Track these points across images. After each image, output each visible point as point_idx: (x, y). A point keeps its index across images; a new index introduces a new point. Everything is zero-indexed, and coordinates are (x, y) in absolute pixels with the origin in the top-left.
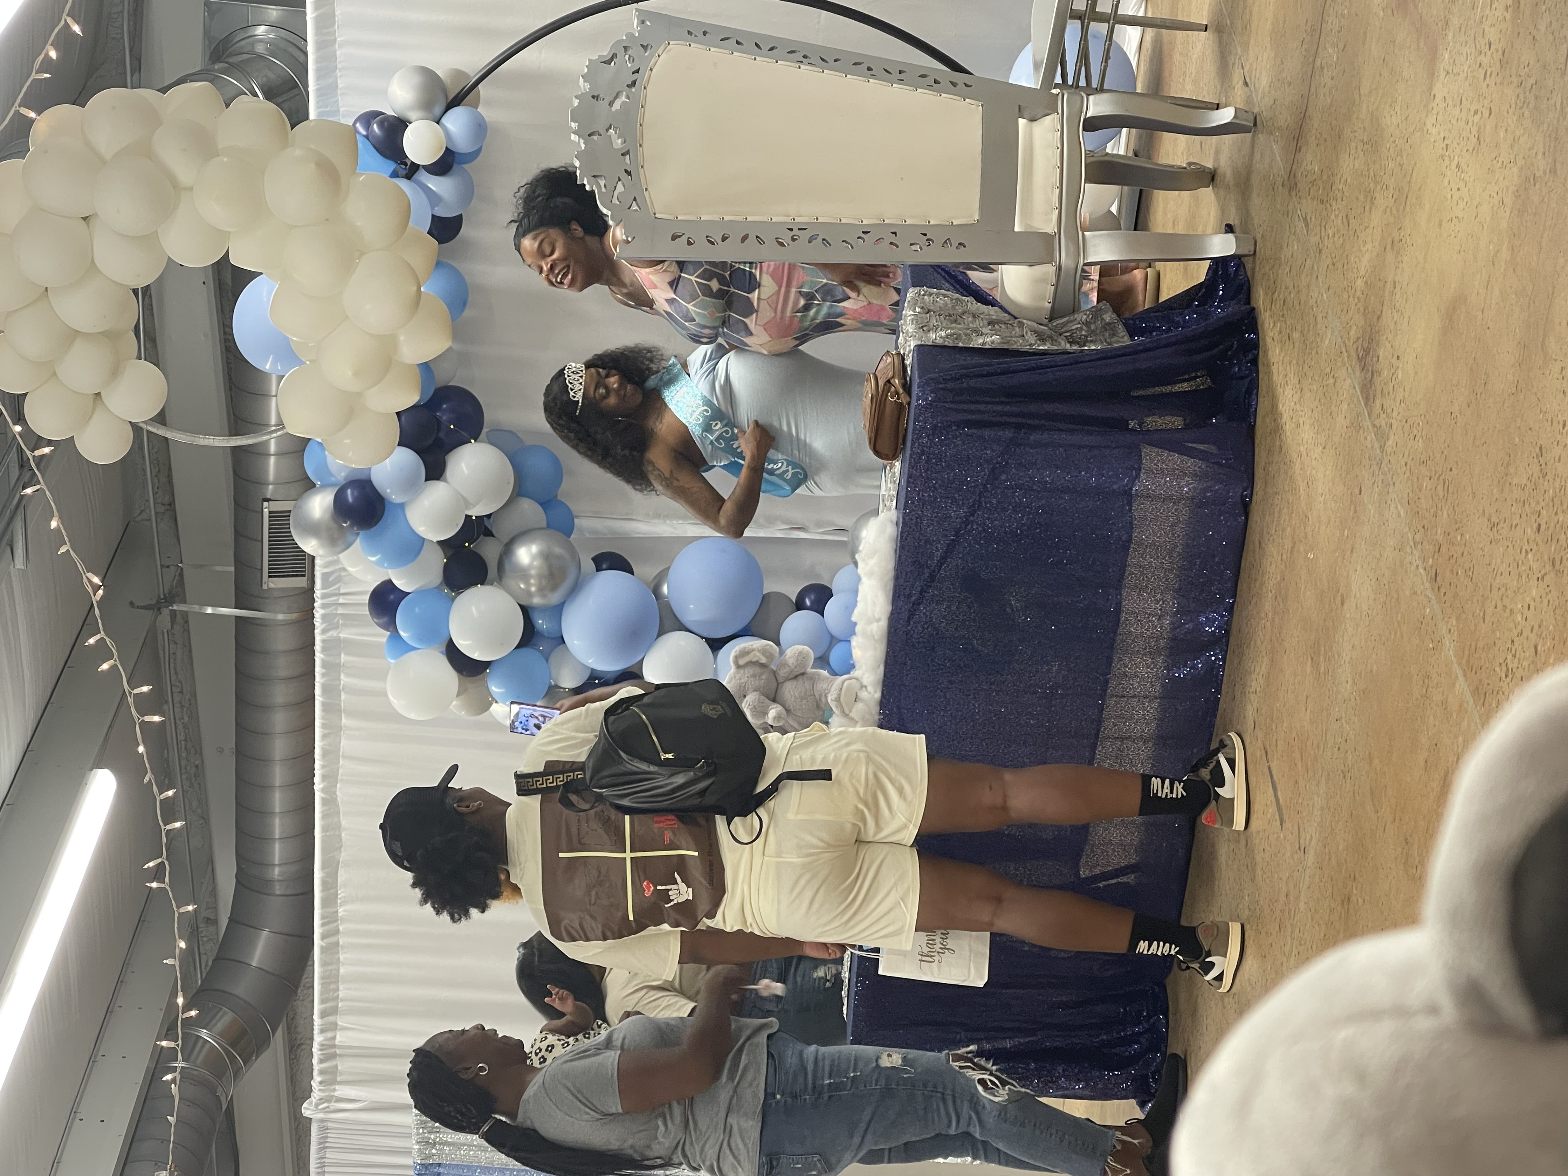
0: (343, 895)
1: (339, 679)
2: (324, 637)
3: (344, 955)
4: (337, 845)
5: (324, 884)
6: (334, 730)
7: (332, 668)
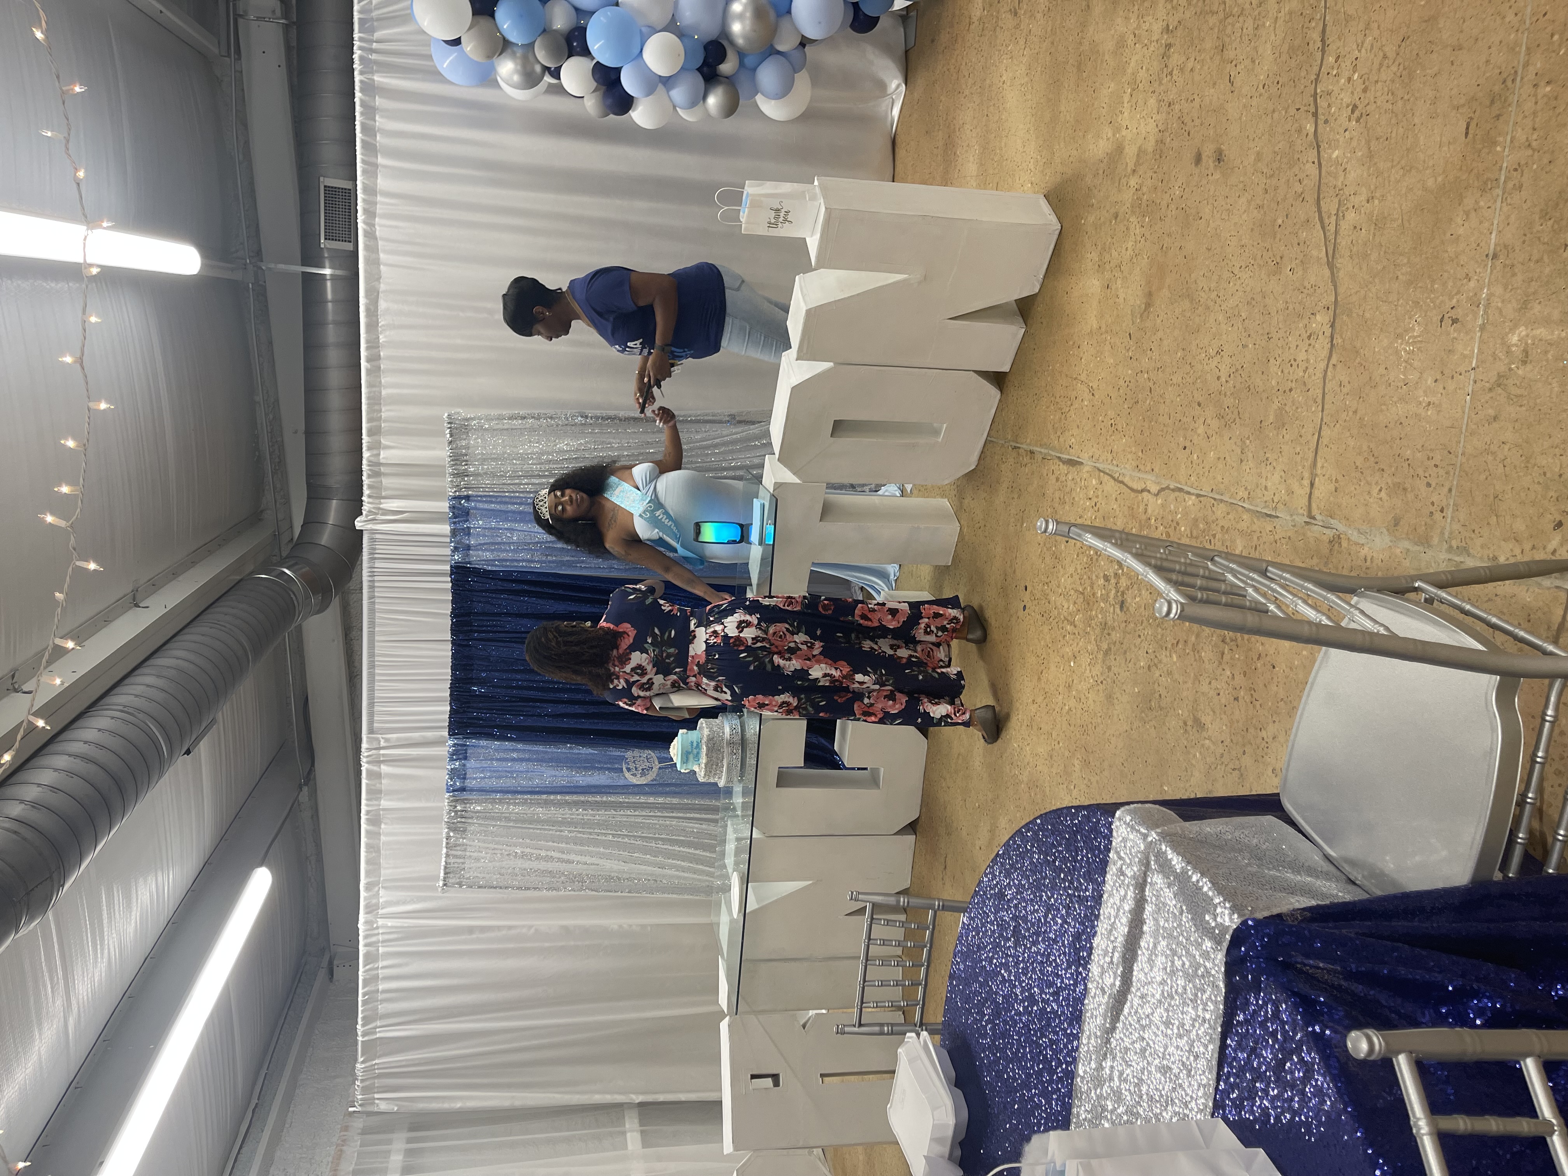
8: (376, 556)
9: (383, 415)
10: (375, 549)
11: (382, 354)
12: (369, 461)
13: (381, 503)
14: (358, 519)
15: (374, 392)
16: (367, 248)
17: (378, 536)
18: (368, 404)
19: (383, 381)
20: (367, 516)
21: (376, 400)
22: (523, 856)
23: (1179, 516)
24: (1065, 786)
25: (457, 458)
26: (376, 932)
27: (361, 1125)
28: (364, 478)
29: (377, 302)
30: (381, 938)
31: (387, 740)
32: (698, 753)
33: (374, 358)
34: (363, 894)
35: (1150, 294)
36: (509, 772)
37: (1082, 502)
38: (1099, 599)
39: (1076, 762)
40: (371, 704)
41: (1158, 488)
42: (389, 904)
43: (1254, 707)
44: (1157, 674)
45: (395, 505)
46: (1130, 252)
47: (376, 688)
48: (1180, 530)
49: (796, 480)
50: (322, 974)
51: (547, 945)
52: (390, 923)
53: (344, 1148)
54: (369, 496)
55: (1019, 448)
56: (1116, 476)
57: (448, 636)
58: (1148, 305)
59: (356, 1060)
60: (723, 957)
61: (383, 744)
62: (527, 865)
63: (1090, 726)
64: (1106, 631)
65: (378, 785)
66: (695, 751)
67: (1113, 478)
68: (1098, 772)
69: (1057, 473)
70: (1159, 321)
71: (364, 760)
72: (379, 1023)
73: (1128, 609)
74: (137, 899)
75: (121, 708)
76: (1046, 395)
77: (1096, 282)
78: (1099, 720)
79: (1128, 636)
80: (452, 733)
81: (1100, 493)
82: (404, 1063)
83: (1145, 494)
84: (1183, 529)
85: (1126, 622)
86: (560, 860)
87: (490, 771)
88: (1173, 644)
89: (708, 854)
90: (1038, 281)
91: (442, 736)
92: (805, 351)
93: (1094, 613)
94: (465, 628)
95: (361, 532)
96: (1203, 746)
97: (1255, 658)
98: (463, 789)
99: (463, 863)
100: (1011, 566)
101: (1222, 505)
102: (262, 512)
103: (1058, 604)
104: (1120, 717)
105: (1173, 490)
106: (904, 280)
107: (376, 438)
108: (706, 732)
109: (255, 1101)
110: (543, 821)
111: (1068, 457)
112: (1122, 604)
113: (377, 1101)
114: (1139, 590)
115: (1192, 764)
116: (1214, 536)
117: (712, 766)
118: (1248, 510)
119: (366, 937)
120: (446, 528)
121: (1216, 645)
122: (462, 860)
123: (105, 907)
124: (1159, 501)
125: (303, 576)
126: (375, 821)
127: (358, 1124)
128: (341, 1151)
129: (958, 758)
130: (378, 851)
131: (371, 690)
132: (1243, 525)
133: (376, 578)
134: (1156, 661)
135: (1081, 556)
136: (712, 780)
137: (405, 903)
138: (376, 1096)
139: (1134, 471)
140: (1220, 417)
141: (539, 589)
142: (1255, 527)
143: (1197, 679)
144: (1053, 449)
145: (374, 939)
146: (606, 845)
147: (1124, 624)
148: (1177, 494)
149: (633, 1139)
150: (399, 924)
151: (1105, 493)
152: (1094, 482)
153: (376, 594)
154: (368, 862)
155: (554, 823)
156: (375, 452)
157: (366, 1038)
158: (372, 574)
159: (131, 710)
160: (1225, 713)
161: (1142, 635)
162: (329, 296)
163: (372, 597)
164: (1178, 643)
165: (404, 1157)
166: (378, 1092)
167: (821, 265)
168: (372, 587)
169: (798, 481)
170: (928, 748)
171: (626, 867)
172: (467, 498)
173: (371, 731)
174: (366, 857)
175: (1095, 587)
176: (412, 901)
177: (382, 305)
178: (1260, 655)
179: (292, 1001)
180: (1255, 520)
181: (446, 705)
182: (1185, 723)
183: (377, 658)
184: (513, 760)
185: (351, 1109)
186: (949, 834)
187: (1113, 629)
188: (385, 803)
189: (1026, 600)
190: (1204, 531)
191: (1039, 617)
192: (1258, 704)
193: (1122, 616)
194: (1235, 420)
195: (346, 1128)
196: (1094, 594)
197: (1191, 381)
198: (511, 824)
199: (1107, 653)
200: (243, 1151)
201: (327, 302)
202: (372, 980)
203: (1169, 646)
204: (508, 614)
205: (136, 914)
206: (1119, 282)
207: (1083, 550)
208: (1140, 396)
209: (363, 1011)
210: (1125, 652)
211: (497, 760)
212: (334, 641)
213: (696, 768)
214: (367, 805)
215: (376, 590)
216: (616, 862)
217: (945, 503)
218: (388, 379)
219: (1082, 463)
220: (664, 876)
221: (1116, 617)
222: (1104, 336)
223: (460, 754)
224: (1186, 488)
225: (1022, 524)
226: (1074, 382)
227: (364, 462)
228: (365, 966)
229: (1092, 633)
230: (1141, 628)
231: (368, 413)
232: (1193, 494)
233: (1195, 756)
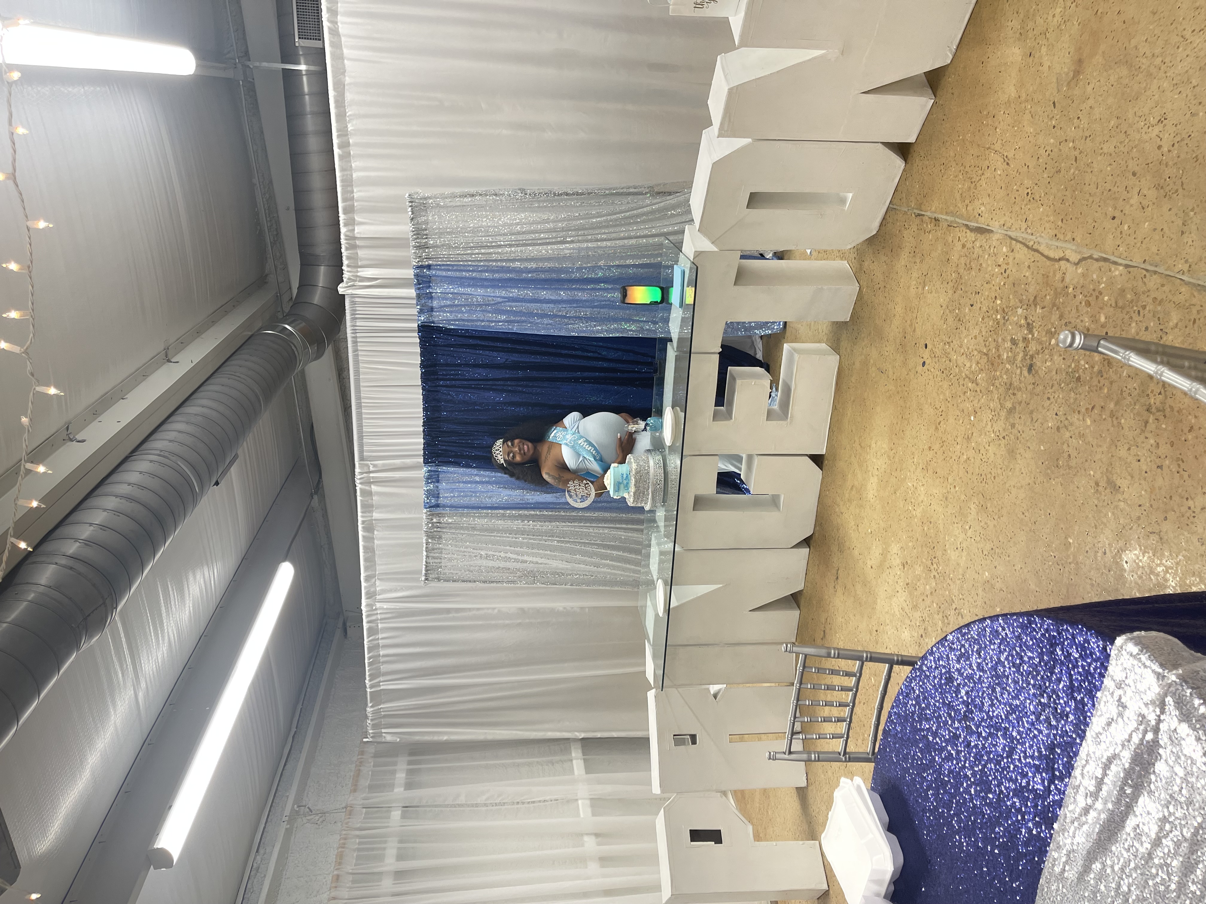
8: (357, 316)
9: (356, 195)
10: (356, 310)
11: (351, 141)
12: (346, 236)
13: (358, 272)
14: (340, 285)
15: (347, 175)
16: (332, 44)
17: (357, 300)
18: (342, 186)
19: (353, 165)
20: (347, 283)
21: (348, 183)
22: (487, 557)
23: (1103, 285)
24: (960, 525)
25: (419, 233)
26: (375, 612)
27: (373, 751)
28: (343, 250)
29: (344, 94)
30: (379, 617)
31: (375, 466)
32: (628, 483)
33: (345, 145)
34: (363, 584)
35: (1080, 61)
36: (473, 492)
37: (990, 268)
38: (1005, 361)
39: (973, 506)
40: (361, 438)
41: (1079, 257)
42: (384, 591)
43: (1181, 477)
44: (1068, 434)
45: (370, 273)
46: (1058, 18)
47: (364, 424)
48: (1103, 299)
49: (714, 249)
50: (339, 633)
51: (507, 622)
52: (385, 606)
53: (362, 768)
54: (348, 266)
55: (923, 215)
56: (1031, 244)
57: (419, 382)
58: (1077, 73)
59: (366, 705)
60: (649, 641)
61: (371, 469)
62: (491, 564)
63: (989, 476)
64: (1011, 391)
65: (370, 501)
66: (625, 482)
67: (1027, 247)
68: (996, 518)
69: (963, 240)
70: (1089, 88)
71: (357, 482)
72: (381, 679)
73: (1037, 372)
74: (189, 594)
75: (158, 452)
76: (954, 164)
77: (1016, 51)
78: (999, 471)
79: (1035, 397)
80: (426, 462)
81: (1010, 260)
82: (403, 708)
83: (1062, 263)
84: (1106, 298)
85: (1034, 384)
86: (516, 561)
87: (458, 491)
88: (1087, 409)
89: (634, 556)
90: (950, 50)
91: (419, 462)
92: (726, 129)
93: (998, 373)
94: (432, 377)
95: (343, 296)
96: (1116, 507)
97: (1186, 430)
98: (437, 506)
99: (440, 563)
100: (911, 325)
101: (1155, 277)
102: (266, 276)
103: (960, 363)
104: (1023, 470)
105: (1097, 260)
106: (822, 56)
107: (350, 215)
108: (634, 466)
109: (294, 729)
110: (501, 530)
111: (976, 225)
112: (1030, 368)
113: (384, 735)
114: (1051, 355)
115: (1102, 523)
116: (1144, 307)
117: (639, 494)
118: (1188, 283)
119: (368, 616)
120: (412, 292)
121: (1138, 414)
122: (439, 561)
123: (163, 604)
124: (1080, 271)
125: (301, 331)
126: (370, 528)
127: (371, 749)
128: (359, 770)
129: (852, 489)
130: (373, 551)
131: (360, 426)
132: (1181, 298)
133: (358, 335)
134: (1066, 422)
135: (986, 320)
136: (639, 505)
137: (396, 590)
138: (383, 731)
139: (1051, 240)
140: (1159, 187)
141: (491, 344)
142: (1194, 301)
143: (1114, 443)
144: (961, 217)
145: (374, 618)
146: (553, 549)
147: (1031, 387)
148: (1102, 263)
149: (578, 765)
150: (393, 607)
151: (1016, 261)
152: (1004, 249)
153: (359, 348)
154: (366, 560)
155: (511, 532)
156: (351, 228)
157: (372, 690)
158: (355, 332)
159: (166, 454)
160: (1145, 479)
161: (1052, 397)
162: (306, 89)
163: (355, 351)
164: (1093, 408)
165: (407, 775)
166: (384, 728)
167: (744, 43)
168: (355, 342)
169: (716, 249)
170: (823, 478)
171: (569, 566)
172: (429, 267)
173: (362, 459)
174: (364, 556)
175: (1000, 350)
176: (402, 589)
177: (349, 96)
178: (1192, 427)
179: (318, 653)
180: (1196, 294)
181: (420, 438)
182: (1097, 484)
183: (363, 401)
184: (477, 482)
185: (365, 740)
186: (841, 551)
187: (1019, 389)
188: (376, 515)
189: (925, 357)
190: (1132, 301)
191: (939, 373)
192: (1185, 475)
193: (1030, 379)
194: (1177, 191)
195: (362, 753)
196: (999, 356)
197: (1126, 150)
198: (475, 532)
199: (1011, 411)
200: (287, 766)
201: (303, 95)
202: (374, 648)
203: (1083, 410)
204: (467, 365)
205: (189, 604)
206: (1044, 50)
207: (989, 314)
208: (1063, 165)
209: (369, 670)
210: (1031, 412)
211: (463, 482)
212: (330, 380)
213: (626, 495)
214: (362, 517)
215: (359, 344)
216: (561, 562)
217: (845, 265)
218: (357, 163)
219: (992, 231)
220: (599, 572)
221: (1022, 379)
222: (1023, 105)
223: (433, 478)
224: (1113, 258)
225: (924, 288)
226: (987, 152)
227: (342, 237)
228: (368, 637)
229: (995, 392)
230: (1050, 391)
231: (342, 194)
232: (1121, 265)
233: (1106, 515)
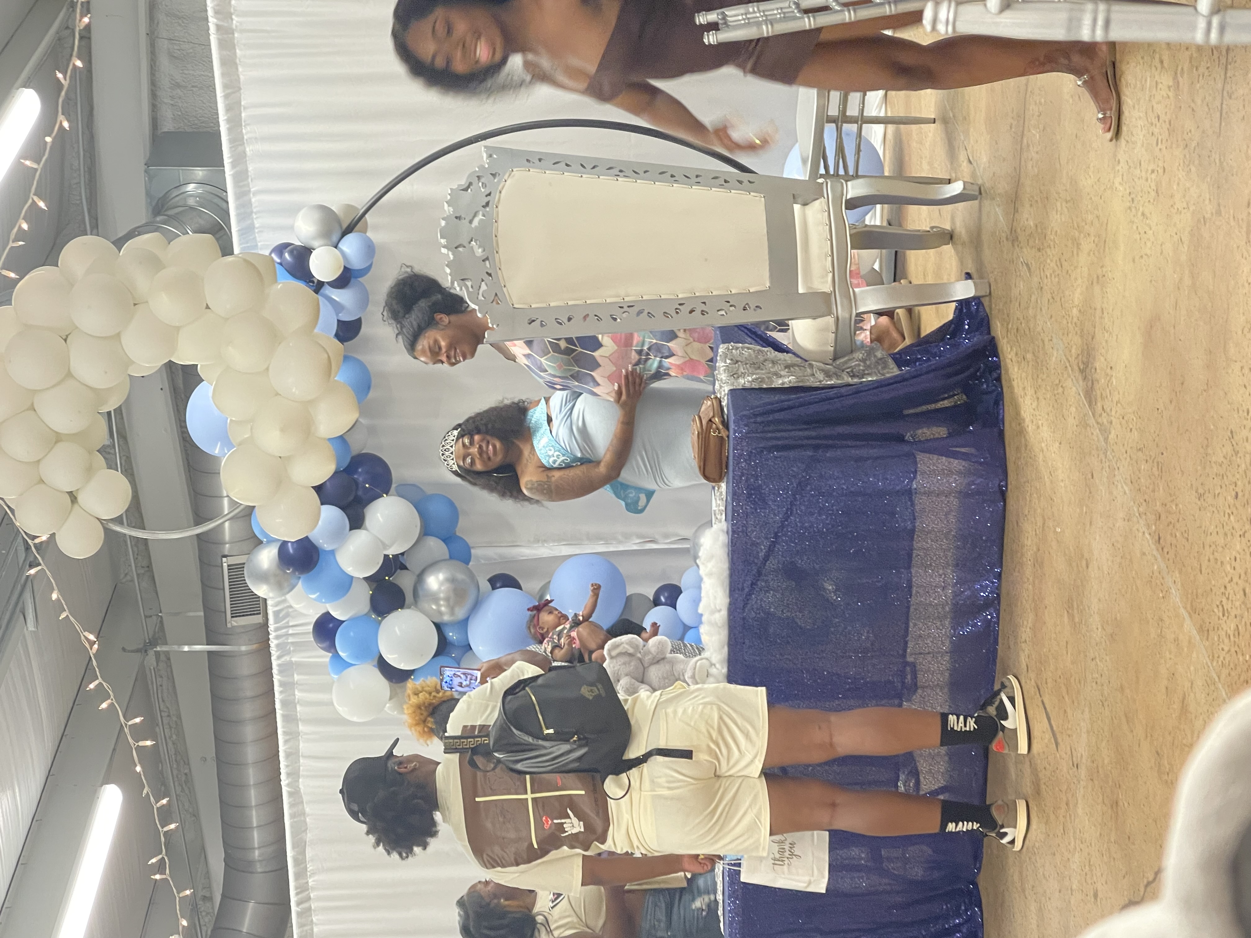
0: (311, 868)
1: (294, 695)
2: (279, 662)
3: (317, 917)
4: (303, 829)
5: (296, 861)
6: (293, 735)
7: (288, 686)
